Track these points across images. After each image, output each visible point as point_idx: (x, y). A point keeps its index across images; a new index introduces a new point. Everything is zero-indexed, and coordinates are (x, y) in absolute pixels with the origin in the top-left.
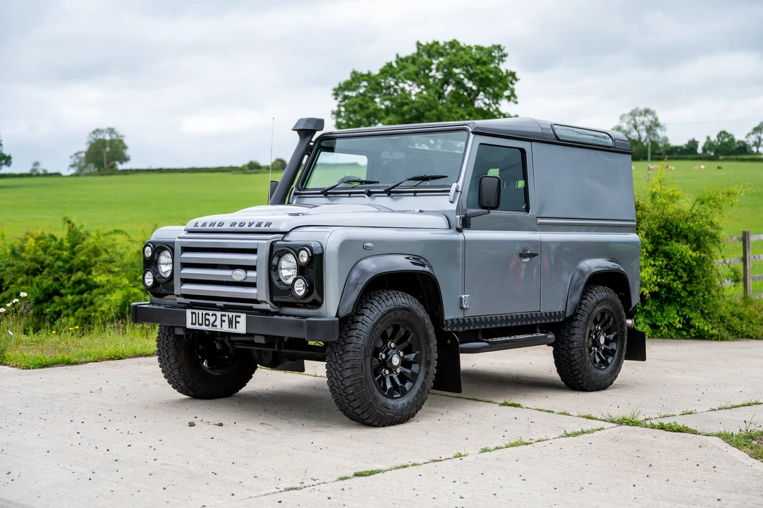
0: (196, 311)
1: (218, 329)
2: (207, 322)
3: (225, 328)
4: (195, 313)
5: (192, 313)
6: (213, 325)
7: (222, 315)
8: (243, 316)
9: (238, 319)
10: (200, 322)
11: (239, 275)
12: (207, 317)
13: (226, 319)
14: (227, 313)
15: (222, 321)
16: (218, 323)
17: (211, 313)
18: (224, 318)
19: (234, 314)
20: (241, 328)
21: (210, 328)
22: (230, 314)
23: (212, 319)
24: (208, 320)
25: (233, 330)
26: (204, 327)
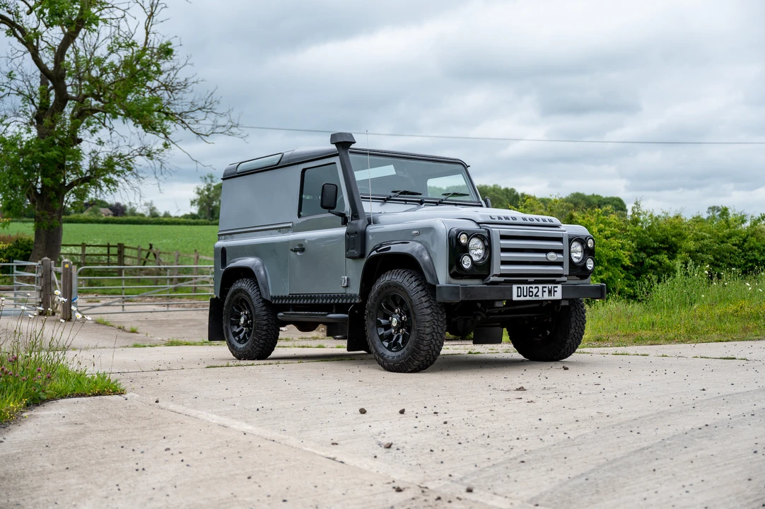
0: (522, 286)
1: (540, 298)
2: (531, 294)
3: (546, 297)
4: (520, 288)
5: (518, 288)
6: (535, 296)
7: (543, 287)
8: (560, 286)
9: (555, 289)
10: (525, 294)
11: (552, 257)
12: (531, 289)
13: (546, 290)
14: (547, 286)
15: (544, 292)
16: (540, 294)
17: (534, 286)
18: (544, 289)
19: (553, 286)
20: (558, 295)
21: (534, 298)
22: (550, 286)
23: (535, 291)
24: (532, 292)
25: (552, 298)
26: (528, 298)
